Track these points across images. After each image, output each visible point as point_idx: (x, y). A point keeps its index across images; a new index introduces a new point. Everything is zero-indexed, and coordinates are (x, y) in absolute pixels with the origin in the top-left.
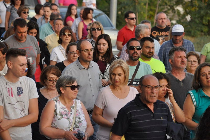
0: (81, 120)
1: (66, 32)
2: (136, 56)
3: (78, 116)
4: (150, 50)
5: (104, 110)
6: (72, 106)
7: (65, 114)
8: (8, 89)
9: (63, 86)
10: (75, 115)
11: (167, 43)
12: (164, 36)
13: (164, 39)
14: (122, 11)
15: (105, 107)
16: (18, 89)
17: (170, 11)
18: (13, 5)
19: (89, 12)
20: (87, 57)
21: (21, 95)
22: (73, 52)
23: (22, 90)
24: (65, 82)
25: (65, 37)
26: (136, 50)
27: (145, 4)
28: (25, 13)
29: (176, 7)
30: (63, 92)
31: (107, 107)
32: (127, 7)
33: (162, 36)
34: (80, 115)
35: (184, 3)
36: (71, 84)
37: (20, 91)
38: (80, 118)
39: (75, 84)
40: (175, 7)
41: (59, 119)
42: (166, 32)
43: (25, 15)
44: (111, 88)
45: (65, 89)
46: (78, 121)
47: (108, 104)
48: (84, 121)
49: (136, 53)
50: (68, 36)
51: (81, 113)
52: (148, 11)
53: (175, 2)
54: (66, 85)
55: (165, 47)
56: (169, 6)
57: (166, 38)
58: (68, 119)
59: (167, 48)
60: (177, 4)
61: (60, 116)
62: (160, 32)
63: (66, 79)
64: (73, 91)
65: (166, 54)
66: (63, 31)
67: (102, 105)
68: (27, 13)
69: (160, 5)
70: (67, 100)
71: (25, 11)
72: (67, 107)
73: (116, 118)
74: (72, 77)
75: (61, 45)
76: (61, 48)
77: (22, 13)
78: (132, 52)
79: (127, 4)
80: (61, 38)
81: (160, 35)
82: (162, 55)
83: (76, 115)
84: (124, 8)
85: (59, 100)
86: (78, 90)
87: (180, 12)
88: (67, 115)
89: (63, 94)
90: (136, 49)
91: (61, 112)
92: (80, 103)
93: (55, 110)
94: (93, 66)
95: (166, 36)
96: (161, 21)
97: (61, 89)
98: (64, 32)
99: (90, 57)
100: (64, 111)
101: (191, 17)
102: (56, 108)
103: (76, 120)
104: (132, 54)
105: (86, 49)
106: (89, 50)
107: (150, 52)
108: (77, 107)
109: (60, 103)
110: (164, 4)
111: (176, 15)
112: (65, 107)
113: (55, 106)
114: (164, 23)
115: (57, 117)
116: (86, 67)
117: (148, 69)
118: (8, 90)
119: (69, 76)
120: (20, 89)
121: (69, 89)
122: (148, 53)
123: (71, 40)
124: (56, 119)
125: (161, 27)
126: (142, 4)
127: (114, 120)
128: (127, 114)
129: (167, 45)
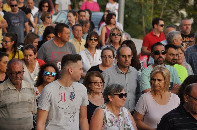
0: (130, 126)
1: (93, 37)
2: (161, 61)
3: (126, 123)
4: (174, 57)
5: (145, 116)
6: (120, 113)
7: (114, 121)
8: (61, 93)
9: (111, 94)
10: (123, 123)
11: (192, 48)
12: (188, 42)
13: (188, 44)
14: (129, 15)
15: (146, 112)
16: (70, 94)
17: (174, 15)
18: (40, 11)
19: (112, 18)
20: (124, 63)
21: (73, 100)
22: (105, 56)
23: (74, 95)
24: (113, 90)
25: (91, 42)
26: (161, 55)
27: (151, 8)
28: (49, 18)
29: (180, 10)
30: (111, 100)
31: (148, 114)
32: (133, 11)
33: (185, 42)
34: (128, 122)
35: (187, 7)
36: (119, 92)
37: (72, 97)
38: (129, 125)
39: (123, 92)
40: (178, 10)
41: (109, 127)
42: (190, 38)
43: (49, 19)
44: (152, 94)
45: (113, 97)
46: (127, 128)
47: (149, 110)
48: (132, 127)
49: (161, 57)
50: (94, 41)
51: (128, 120)
52: (154, 14)
53: (179, 6)
54: (114, 93)
55: (191, 52)
56: (174, 9)
57: (190, 43)
58: (118, 126)
59: (193, 52)
60: (181, 7)
61: (110, 123)
62: (184, 38)
63: (114, 87)
64: (121, 99)
65: (193, 58)
66: (89, 36)
67: (143, 111)
68: (51, 18)
69: (165, 9)
70: (114, 108)
71: (49, 16)
72: (116, 115)
73: (159, 123)
74: (120, 85)
75: (87, 49)
76: (87, 52)
77: (46, 18)
78: (158, 56)
79: (134, 8)
80: (87, 42)
81: (184, 40)
82: (188, 59)
83: (125, 122)
84: (131, 11)
85: (106, 107)
86: (126, 98)
87: (184, 15)
88: (116, 122)
89: (111, 101)
90: (161, 53)
91: (110, 119)
92: (126, 110)
93: (105, 118)
94: (131, 72)
95: (190, 41)
96: (185, 27)
97: (109, 97)
98: (91, 37)
99: (126, 63)
100: (113, 118)
101: (194, 20)
102: (106, 116)
103: (125, 127)
104: (157, 59)
105: (124, 54)
106: (127, 56)
107: (174, 59)
108: (124, 115)
109: (108, 111)
110: (168, 8)
111: (180, 18)
112: (113, 114)
113: (104, 113)
114: (189, 29)
115: (107, 124)
116: (125, 72)
117: (174, 72)
118: (61, 95)
119: (117, 84)
120: (72, 94)
121: (117, 97)
122: (172, 60)
123: (97, 45)
124: (106, 126)
125: (185, 33)
126: (148, 8)
127: (157, 125)
128: (169, 121)
129: (193, 50)
